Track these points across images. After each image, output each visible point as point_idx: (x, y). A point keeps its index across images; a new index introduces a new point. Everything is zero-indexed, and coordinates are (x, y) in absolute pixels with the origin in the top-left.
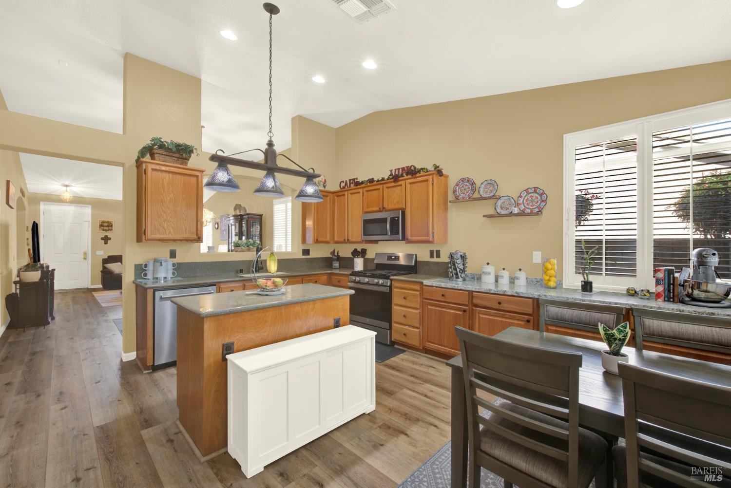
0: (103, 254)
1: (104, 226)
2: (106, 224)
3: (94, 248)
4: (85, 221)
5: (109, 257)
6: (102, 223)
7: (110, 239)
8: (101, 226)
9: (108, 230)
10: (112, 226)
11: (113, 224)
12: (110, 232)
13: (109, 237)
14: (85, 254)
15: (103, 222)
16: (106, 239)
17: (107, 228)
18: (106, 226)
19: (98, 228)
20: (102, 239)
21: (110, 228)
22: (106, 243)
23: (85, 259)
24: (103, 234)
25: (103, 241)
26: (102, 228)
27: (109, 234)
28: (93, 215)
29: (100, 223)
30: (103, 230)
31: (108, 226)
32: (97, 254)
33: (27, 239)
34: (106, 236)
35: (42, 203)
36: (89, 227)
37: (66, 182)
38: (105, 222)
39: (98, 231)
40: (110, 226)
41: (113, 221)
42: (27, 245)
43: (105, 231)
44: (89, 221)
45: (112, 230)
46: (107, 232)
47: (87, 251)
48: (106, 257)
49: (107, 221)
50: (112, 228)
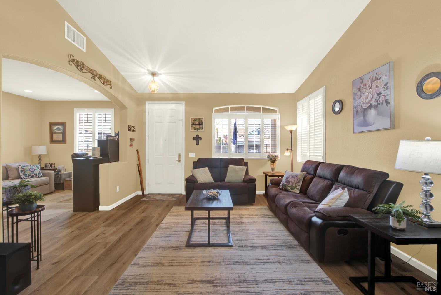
0: (193, 156)
1: (195, 124)
2: (197, 122)
3: (187, 152)
4: (179, 120)
5: (199, 160)
6: (194, 120)
7: (201, 139)
8: (193, 124)
9: (199, 129)
11: (204, 121)
12: (201, 130)
13: (200, 136)
14: (180, 156)
15: (195, 120)
16: (197, 139)
17: (197, 127)
18: (197, 124)
20: (194, 139)
21: (201, 126)
22: (197, 144)
23: (179, 161)
24: (194, 133)
25: (195, 141)
26: (194, 126)
27: (200, 133)
28: (186, 112)
29: (192, 122)
30: (195, 129)
31: (199, 124)
32: (190, 156)
33: (131, 140)
34: (197, 136)
35: (147, 103)
36: (183, 126)
37: (150, 68)
38: (197, 120)
39: (191, 130)
40: (201, 124)
41: (204, 118)
42: (131, 145)
43: (196, 130)
44: (183, 120)
45: (202, 128)
46: (199, 131)
47: (181, 153)
48: (196, 160)
49: (198, 118)
50: (203, 126)
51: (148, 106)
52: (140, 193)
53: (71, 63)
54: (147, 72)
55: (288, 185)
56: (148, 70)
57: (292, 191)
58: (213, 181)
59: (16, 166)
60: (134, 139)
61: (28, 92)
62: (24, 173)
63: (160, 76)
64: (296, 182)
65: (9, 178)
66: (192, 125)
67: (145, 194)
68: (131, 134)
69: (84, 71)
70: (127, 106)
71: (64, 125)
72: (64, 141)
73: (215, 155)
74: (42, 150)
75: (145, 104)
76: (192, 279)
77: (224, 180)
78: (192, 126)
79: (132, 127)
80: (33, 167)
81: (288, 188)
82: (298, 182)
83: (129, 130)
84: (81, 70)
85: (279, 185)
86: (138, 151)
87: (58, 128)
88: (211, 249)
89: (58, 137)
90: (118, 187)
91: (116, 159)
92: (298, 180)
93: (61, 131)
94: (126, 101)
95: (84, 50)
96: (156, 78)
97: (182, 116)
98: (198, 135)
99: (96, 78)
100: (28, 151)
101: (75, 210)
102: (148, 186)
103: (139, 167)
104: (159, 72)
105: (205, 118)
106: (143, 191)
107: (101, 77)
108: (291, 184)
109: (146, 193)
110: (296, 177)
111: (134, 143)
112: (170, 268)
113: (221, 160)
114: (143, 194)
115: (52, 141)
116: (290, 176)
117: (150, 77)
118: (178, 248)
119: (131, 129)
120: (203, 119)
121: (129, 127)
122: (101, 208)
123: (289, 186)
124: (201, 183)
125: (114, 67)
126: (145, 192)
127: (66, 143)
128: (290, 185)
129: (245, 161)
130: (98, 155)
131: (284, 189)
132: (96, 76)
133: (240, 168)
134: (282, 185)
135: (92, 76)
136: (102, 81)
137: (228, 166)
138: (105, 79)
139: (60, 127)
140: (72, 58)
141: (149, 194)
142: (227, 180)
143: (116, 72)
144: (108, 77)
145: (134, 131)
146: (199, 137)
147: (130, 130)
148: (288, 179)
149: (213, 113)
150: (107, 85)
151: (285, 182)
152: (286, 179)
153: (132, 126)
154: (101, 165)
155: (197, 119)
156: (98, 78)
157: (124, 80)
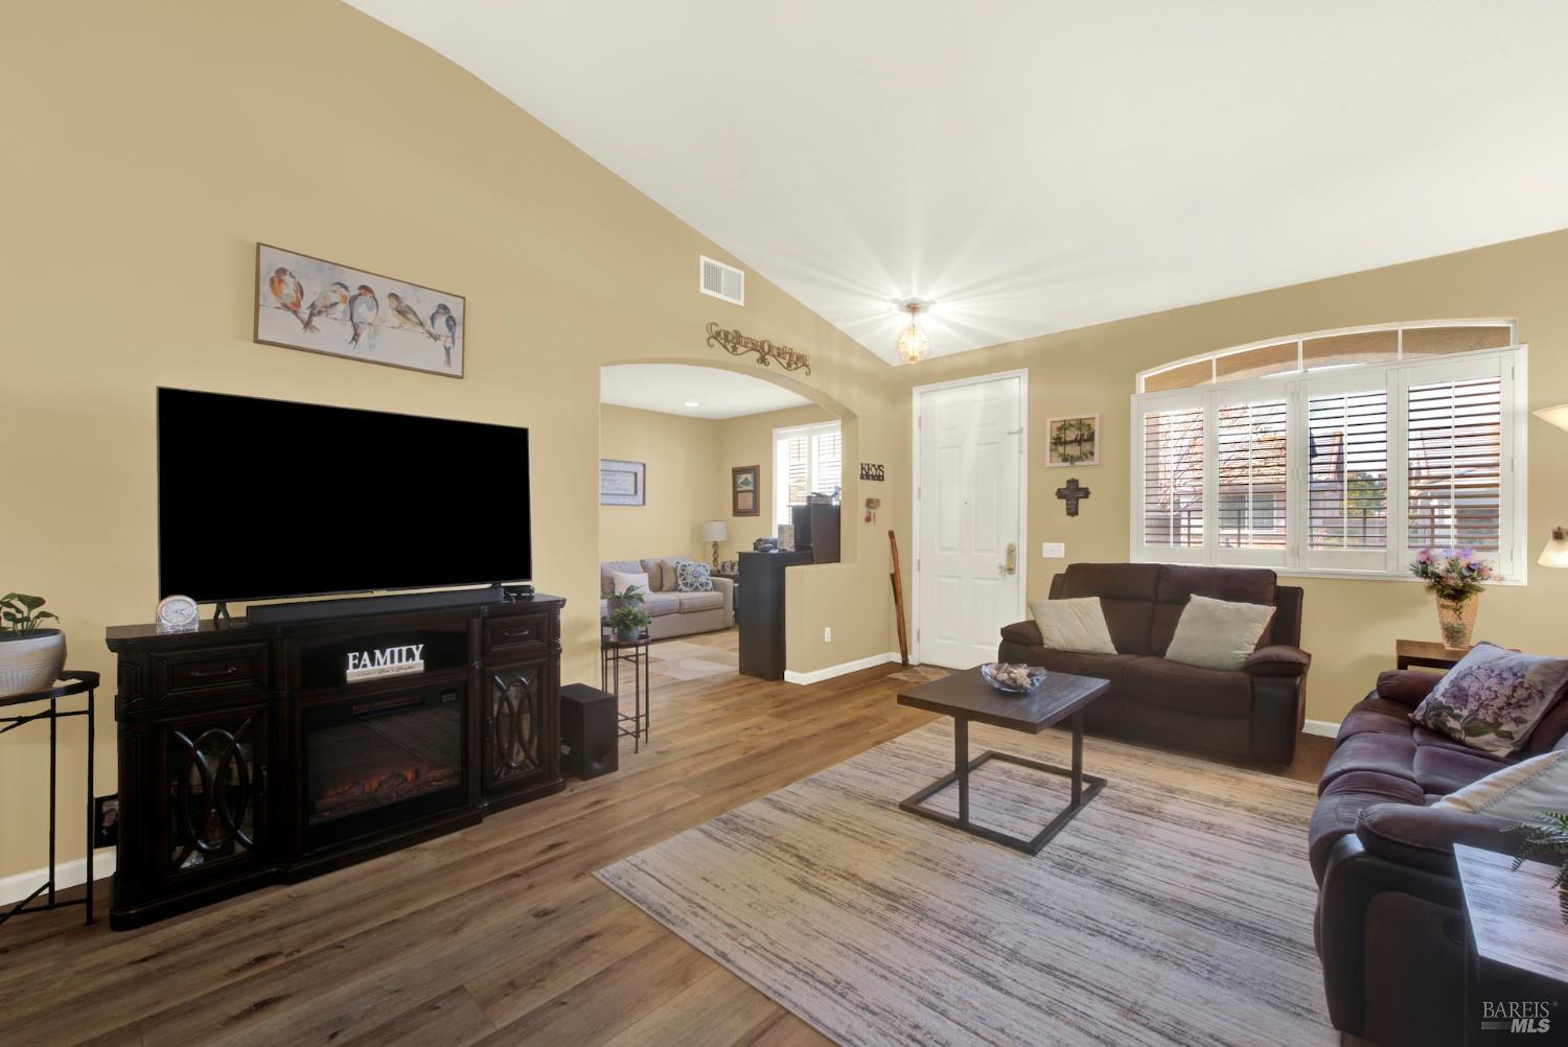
0: (1057, 555)
1: (1066, 443)
2: (1071, 435)
3: (1038, 534)
4: (1010, 433)
5: (1074, 569)
6: (1059, 429)
7: (1086, 493)
8: (1058, 442)
9: (1079, 458)
10: (1091, 438)
11: (1097, 428)
12: (1086, 463)
14: (1011, 552)
15: (1065, 427)
16: (1073, 495)
17: (1073, 450)
18: (1071, 442)
19: (1048, 451)
20: (1060, 494)
21: (1086, 447)
22: (1073, 512)
23: (1011, 570)
24: (1062, 475)
25: (1063, 502)
26: (1061, 449)
27: (1084, 474)
28: (1035, 406)
29: (1055, 433)
30: (1065, 459)
31: (1079, 441)
32: (1045, 555)
33: (870, 503)
34: (1073, 482)
35: (916, 392)
36: (1020, 452)
37: (898, 293)
38: (1072, 426)
39: (1048, 464)
40: (1085, 440)
41: (1097, 416)
42: (868, 519)
43: (1068, 464)
44: (1021, 430)
45: (1092, 454)
46: (1077, 463)
47: (1015, 542)
48: (1063, 571)
49: (1077, 420)
50: (1093, 447)
51: (918, 402)
52: (897, 658)
53: (713, 341)
54: (894, 306)
55: (1456, 711)
56: (895, 301)
57: (1469, 740)
58: (1111, 648)
59: (672, 564)
60: (878, 501)
61: (691, 406)
62: (684, 579)
63: (931, 307)
64: (1499, 702)
65: (664, 589)
66: (1053, 447)
67: (911, 662)
68: (870, 489)
69: (741, 349)
70: (857, 413)
71: (754, 470)
72: (754, 511)
73: (1143, 552)
74: (717, 532)
75: (910, 395)
76: (852, 872)
77: (1161, 653)
78: (1052, 450)
79: (873, 469)
80: (698, 569)
81: (1453, 724)
82: (1514, 701)
83: (862, 477)
84: (735, 349)
85: (1414, 707)
86: (891, 535)
87: (746, 479)
88: (962, 836)
89: (746, 502)
90: (828, 631)
91: (832, 554)
92: (1521, 693)
93: (751, 488)
94: (856, 398)
95: (742, 303)
96: (920, 318)
97: (1020, 418)
98: (1077, 481)
99: (769, 358)
100: (698, 533)
101: (742, 671)
102: (919, 639)
103: (894, 579)
104: (926, 298)
105: (1101, 416)
106: (905, 654)
107: (781, 353)
108: (1473, 705)
109: (913, 660)
110: (1515, 674)
111: (879, 513)
112: (831, 834)
113: (1160, 572)
114: (905, 664)
115: (737, 512)
116: (1479, 668)
117: (906, 318)
118: (882, 804)
119: (872, 474)
120: (1093, 419)
121: (863, 468)
122: (790, 676)
123: (1457, 717)
124: (1054, 651)
125: (816, 317)
126: (909, 657)
127: (758, 515)
128: (1465, 713)
129: (1280, 583)
130: (789, 545)
131: (1430, 725)
132: (768, 353)
133: (1239, 611)
134: (1427, 707)
135: (758, 355)
136: (784, 362)
137: (1188, 599)
138: (791, 354)
139: (750, 477)
140: (715, 329)
141: (920, 665)
142: (1172, 652)
143: (824, 328)
144: (799, 345)
145: (880, 478)
146: (1081, 486)
147: (866, 476)
148: (1465, 684)
149: (1134, 392)
150: (797, 368)
151: (1444, 695)
152: (1455, 684)
153: (874, 466)
154: (789, 570)
155: (1072, 423)
156: (773, 356)
157: (848, 342)
